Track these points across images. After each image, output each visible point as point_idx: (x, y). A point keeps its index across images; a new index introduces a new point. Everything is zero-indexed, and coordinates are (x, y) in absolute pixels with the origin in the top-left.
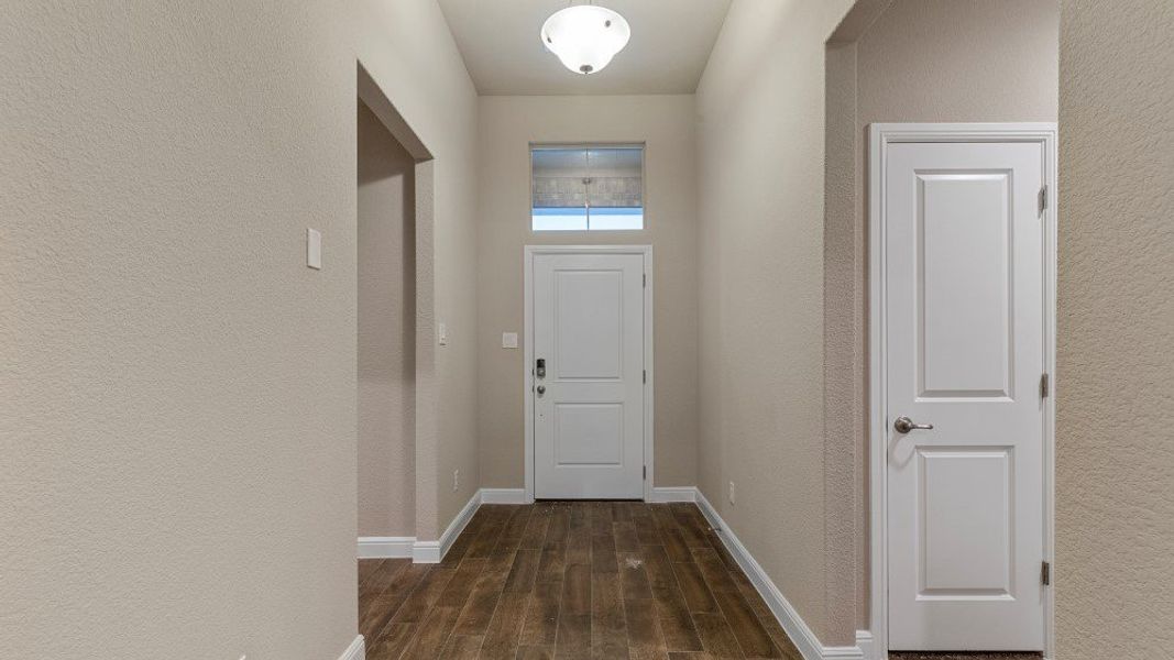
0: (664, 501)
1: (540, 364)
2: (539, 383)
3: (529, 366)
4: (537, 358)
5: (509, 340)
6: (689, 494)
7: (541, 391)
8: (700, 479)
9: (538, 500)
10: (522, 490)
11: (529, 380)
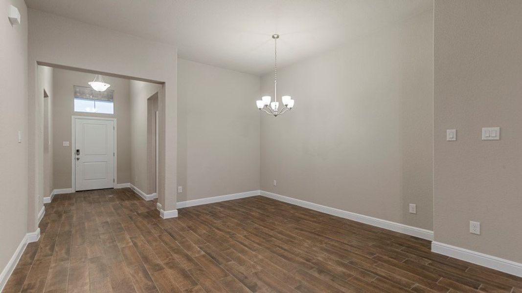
0: (120, 188)
1: (78, 151)
2: (77, 157)
3: (74, 152)
4: (77, 149)
5: (66, 144)
6: (128, 185)
7: (78, 159)
8: (131, 181)
9: (77, 191)
10: (70, 189)
11: (74, 156)
